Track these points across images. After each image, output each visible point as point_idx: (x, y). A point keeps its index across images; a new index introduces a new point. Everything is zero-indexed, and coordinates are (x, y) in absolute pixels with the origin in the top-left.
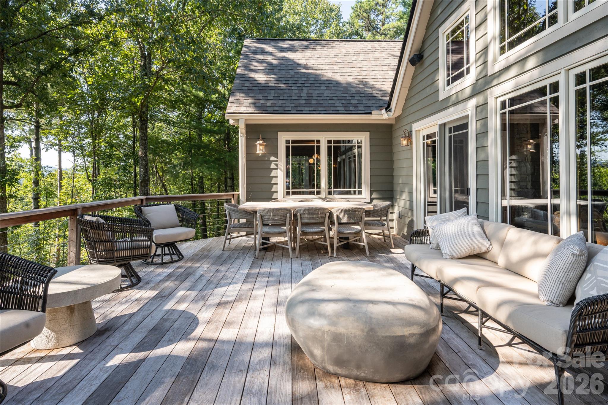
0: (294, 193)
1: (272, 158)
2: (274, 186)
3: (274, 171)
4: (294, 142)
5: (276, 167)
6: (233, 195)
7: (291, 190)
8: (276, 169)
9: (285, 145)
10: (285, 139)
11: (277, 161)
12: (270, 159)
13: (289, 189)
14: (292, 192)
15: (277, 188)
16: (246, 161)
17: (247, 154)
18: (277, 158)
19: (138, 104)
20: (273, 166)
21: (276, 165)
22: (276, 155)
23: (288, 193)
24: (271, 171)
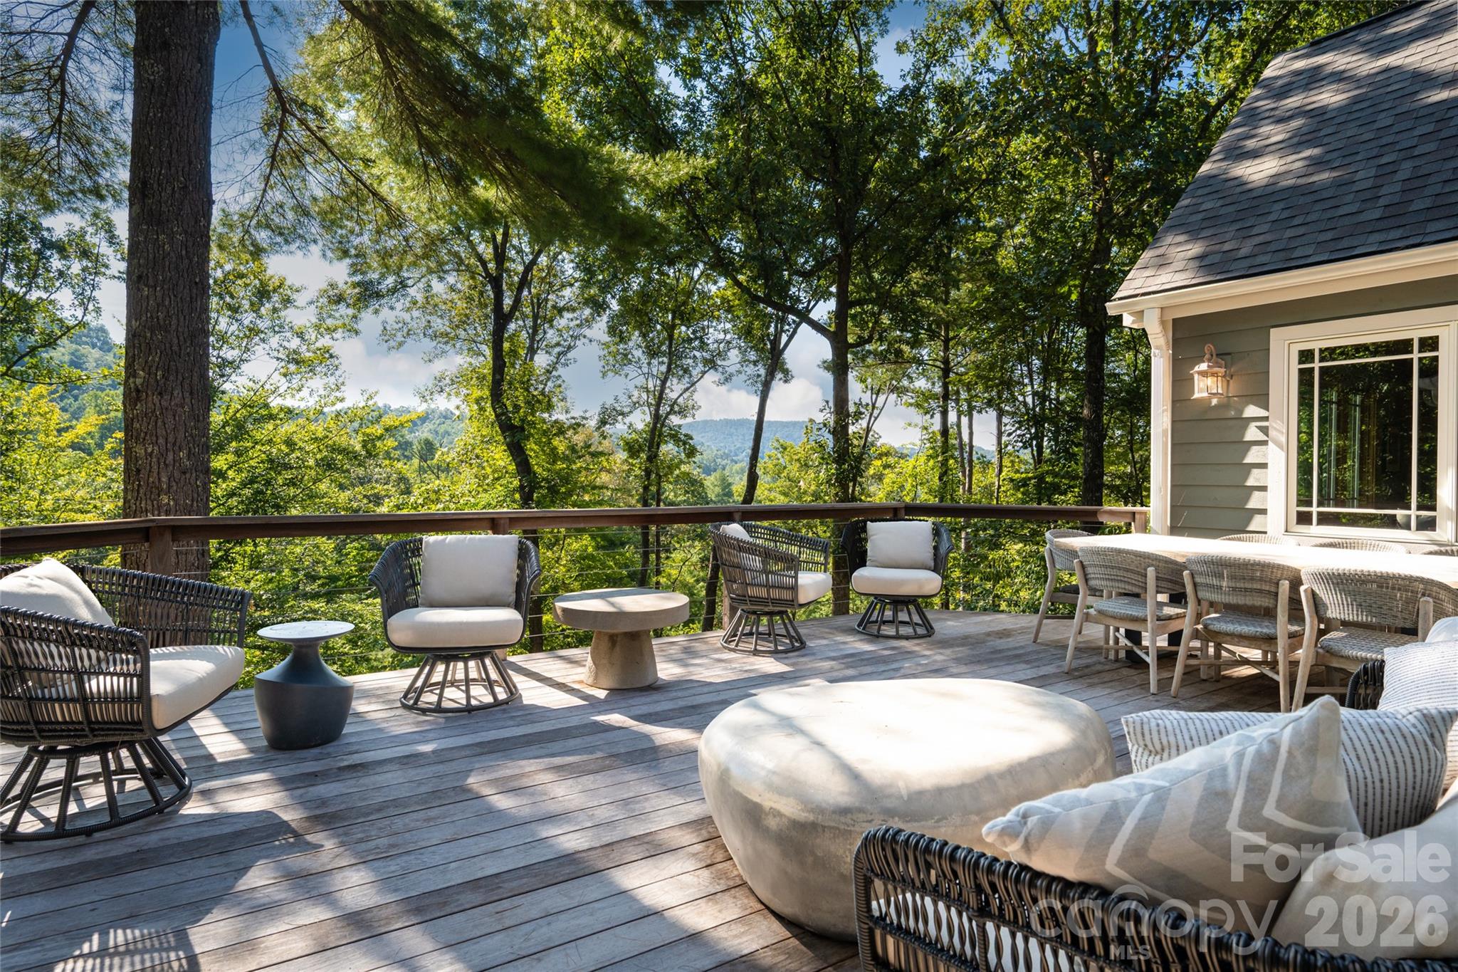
0: (1325, 519)
1: (1251, 411)
2: (1256, 494)
3: (1254, 449)
4: (1329, 353)
5: (1262, 437)
6: (1134, 513)
7: (1315, 509)
8: (1264, 443)
9: (1295, 367)
10: (1296, 349)
11: (1266, 419)
12: (1242, 412)
13: (1309, 504)
14: (1319, 514)
15: (1265, 500)
16: (1173, 422)
17: (1174, 402)
18: (1267, 409)
19: (1074, 297)
20: (1252, 433)
21: (1265, 430)
22: (1262, 399)
23: (1304, 519)
24: (1248, 450)
